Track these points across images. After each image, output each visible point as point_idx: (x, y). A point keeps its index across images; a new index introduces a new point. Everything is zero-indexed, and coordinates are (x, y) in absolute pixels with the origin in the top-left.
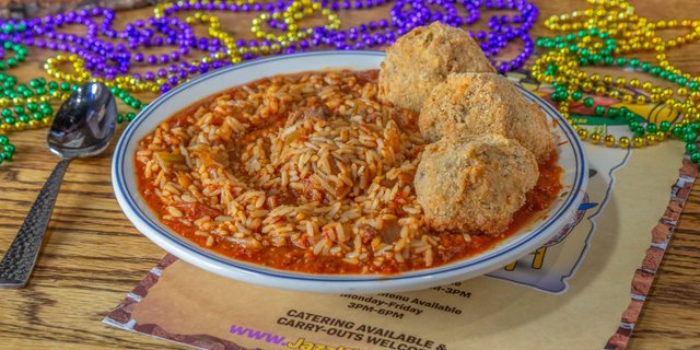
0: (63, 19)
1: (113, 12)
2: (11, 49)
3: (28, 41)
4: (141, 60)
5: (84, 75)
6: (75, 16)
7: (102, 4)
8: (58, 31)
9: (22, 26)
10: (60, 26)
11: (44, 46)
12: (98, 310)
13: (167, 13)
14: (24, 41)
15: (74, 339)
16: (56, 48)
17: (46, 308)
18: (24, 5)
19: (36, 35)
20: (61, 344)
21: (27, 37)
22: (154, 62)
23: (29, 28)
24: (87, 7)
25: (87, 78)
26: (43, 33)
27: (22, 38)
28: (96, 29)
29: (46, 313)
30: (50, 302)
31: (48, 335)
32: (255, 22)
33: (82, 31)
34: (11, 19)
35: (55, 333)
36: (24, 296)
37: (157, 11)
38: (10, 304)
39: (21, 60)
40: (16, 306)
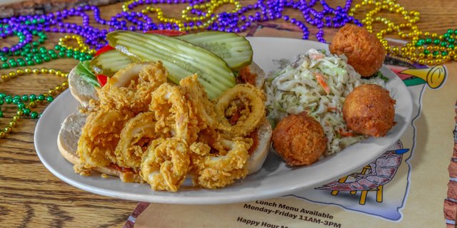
0: (67, 13)
1: (97, 7)
2: (36, 35)
3: (47, 29)
5: (85, 48)
6: (75, 11)
7: (90, 3)
8: (65, 21)
9: (42, 20)
10: (66, 18)
11: (57, 32)
12: (100, 223)
13: (130, 8)
14: (44, 30)
16: (65, 32)
17: (67, 223)
18: (43, 5)
19: (51, 24)
21: (46, 26)
23: (47, 20)
24: (81, 5)
25: (87, 50)
26: (55, 24)
27: (43, 27)
28: (88, 19)
29: (67, 227)
30: (70, 219)
32: (183, 12)
33: (79, 21)
34: (36, 14)
36: (53, 214)
37: (124, 7)
38: (43, 221)
39: (41, 43)
40: (48, 223)
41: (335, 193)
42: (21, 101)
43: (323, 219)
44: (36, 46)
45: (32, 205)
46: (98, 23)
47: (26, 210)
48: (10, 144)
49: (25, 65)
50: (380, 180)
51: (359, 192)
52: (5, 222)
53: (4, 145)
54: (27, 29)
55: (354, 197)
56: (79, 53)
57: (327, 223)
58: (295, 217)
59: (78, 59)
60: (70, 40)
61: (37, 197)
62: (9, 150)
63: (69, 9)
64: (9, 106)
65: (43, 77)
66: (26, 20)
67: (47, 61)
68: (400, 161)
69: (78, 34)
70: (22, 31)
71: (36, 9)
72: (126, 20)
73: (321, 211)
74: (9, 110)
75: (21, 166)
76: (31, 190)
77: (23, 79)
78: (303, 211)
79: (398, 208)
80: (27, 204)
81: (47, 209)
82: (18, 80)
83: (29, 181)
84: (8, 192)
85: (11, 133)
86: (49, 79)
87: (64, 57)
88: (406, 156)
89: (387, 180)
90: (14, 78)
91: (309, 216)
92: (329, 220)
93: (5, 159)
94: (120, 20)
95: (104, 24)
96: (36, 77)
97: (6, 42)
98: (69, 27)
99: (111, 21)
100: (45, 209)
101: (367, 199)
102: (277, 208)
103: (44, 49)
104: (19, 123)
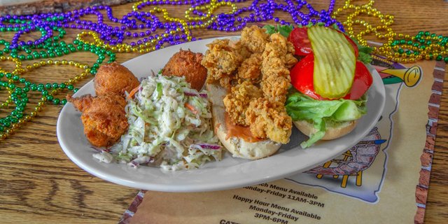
0: (83, 11)
1: (109, 7)
2: (57, 31)
3: (65, 25)
4: (129, 35)
5: (100, 43)
6: (90, 10)
7: (103, 3)
8: (81, 19)
9: (62, 17)
10: (82, 16)
11: (75, 28)
12: (117, 197)
13: (139, 8)
14: (63, 26)
15: (105, 217)
16: (81, 28)
17: (88, 197)
18: (62, 4)
19: (70, 21)
20: (98, 221)
21: (64, 23)
22: (137, 36)
23: (65, 18)
24: (96, 5)
25: (102, 45)
26: (73, 21)
27: (62, 24)
28: (102, 17)
29: (89, 200)
30: (90, 193)
31: (91, 215)
32: (186, 12)
33: (94, 19)
34: (55, 12)
35: (94, 214)
36: (75, 189)
37: (133, 7)
38: (67, 195)
39: (61, 37)
40: (71, 196)
41: (320, 176)
42: (45, 89)
43: (309, 199)
44: (56, 41)
45: (56, 180)
46: (111, 21)
47: (51, 184)
48: (35, 126)
49: (47, 57)
50: (360, 166)
51: (341, 177)
52: (33, 195)
53: (30, 127)
54: (48, 25)
55: (337, 181)
56: (95, 47)
57: (312, 203)
58: (284, 196)
59: (94, 52)
60: (86, 35)
61: (61, 173)
62: (35, 132)
63: (85, 9)
64: (34, 92)
65: (63, 68)
66: (47, 17)
67: (66, 54)
68: (378, 150)
69: (93, 30)
70: (44, 27)
71: (56, 8)
72: (136, 19)
73: (307, 192)
74: (35, 97)
75: (46, 146)
76: (55, 167)
77: (45, 69)
78: (291, 191)
79: (375, 191)
80: (52, 180)
81: (70, 184)
82: (42, 70)
83: (53, 159)
84: (34, 168)
85: (36, 117)
86: (69, 70)
87: (81, 50)
88: (383, 145)
89: (366, 167)
90: (37, 68)
91: (296, 196)
92: (314, 200)
93: (32, 139)
94: (130, 19)
95: (116, 22)
96: (56, 67)
97: (30, 36)
98: (85, 24)
99: (123, 20)
100: (68, 183)
101: (348, 183)
102: (268, 188)
103: (64, 43)
104: (43, 108)
